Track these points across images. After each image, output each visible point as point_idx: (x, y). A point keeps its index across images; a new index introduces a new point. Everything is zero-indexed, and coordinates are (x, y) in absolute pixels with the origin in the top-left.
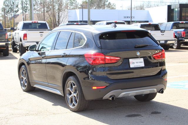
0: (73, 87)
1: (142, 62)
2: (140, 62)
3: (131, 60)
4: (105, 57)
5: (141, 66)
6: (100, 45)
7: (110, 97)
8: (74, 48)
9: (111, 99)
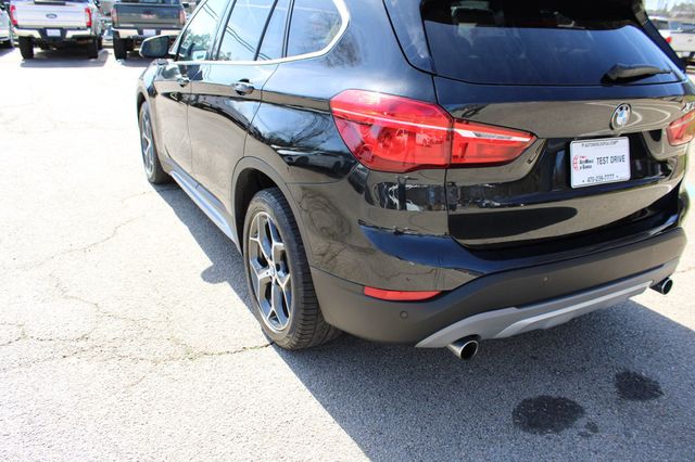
0: (274, 243)
1: (622, 159)
2: (615, 159)
3: (577, 149)
4: (452, 127)
5: (615, 179)
6: (424, 55)
7: (459, 342)
8: (284, 59)
9: (458, 350)
